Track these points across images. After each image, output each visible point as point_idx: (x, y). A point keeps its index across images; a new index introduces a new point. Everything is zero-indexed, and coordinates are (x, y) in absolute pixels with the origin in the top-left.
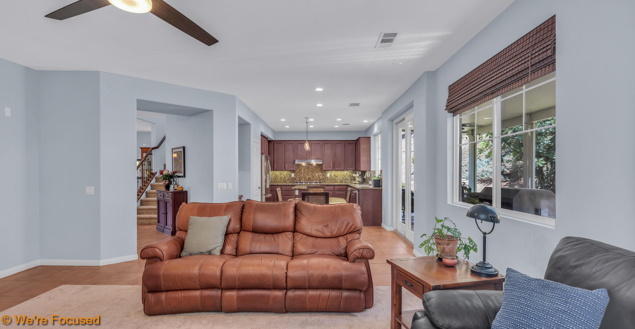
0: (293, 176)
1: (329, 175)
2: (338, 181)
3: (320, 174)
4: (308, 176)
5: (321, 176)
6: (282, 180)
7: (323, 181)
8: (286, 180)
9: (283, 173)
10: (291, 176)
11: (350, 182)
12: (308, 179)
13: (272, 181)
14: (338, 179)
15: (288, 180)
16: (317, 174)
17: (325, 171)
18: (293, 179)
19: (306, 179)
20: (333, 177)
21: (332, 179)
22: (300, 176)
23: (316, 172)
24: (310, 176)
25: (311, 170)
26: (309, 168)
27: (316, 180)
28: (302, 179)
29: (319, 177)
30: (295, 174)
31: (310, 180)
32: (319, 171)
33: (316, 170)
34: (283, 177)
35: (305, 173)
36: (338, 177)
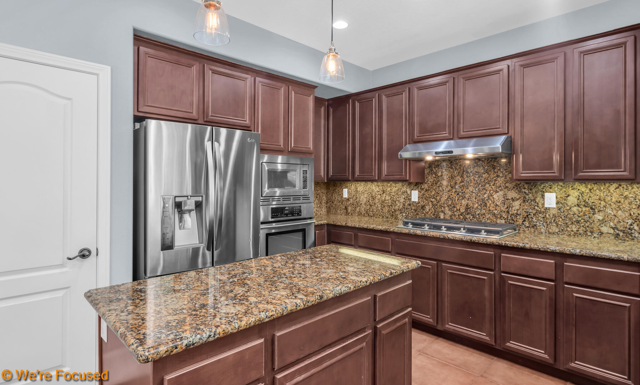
0: (417, 200)
1: (554, 201)
3: (512, 194)
4: (464, 202)
5: (516, 204)
6: (387, 208)
7: (527, 224)
8: (395, 211)
9: (389, 189)
10: (409, 198)
12: (462, 210)
13: (363, 209)
15: (401, 211)
16: (498, 197)
17: (532, 183)
18: (414, 210)
19: (455, 209)
20: (575, 209)
21: (571, 219)
22: (438, 198)
23: (493, 185)
24: (470, 202)
25: (474, 180)
26: (467, 172)
27: (496, 218)
28: (442, 211)
29: (506, 207)
30: (423, 192)
31: (471, 217)
32: (507, 185)
33: (496, 180)
34: (387, 201)
35: (454, 190)
36: (601, 214)
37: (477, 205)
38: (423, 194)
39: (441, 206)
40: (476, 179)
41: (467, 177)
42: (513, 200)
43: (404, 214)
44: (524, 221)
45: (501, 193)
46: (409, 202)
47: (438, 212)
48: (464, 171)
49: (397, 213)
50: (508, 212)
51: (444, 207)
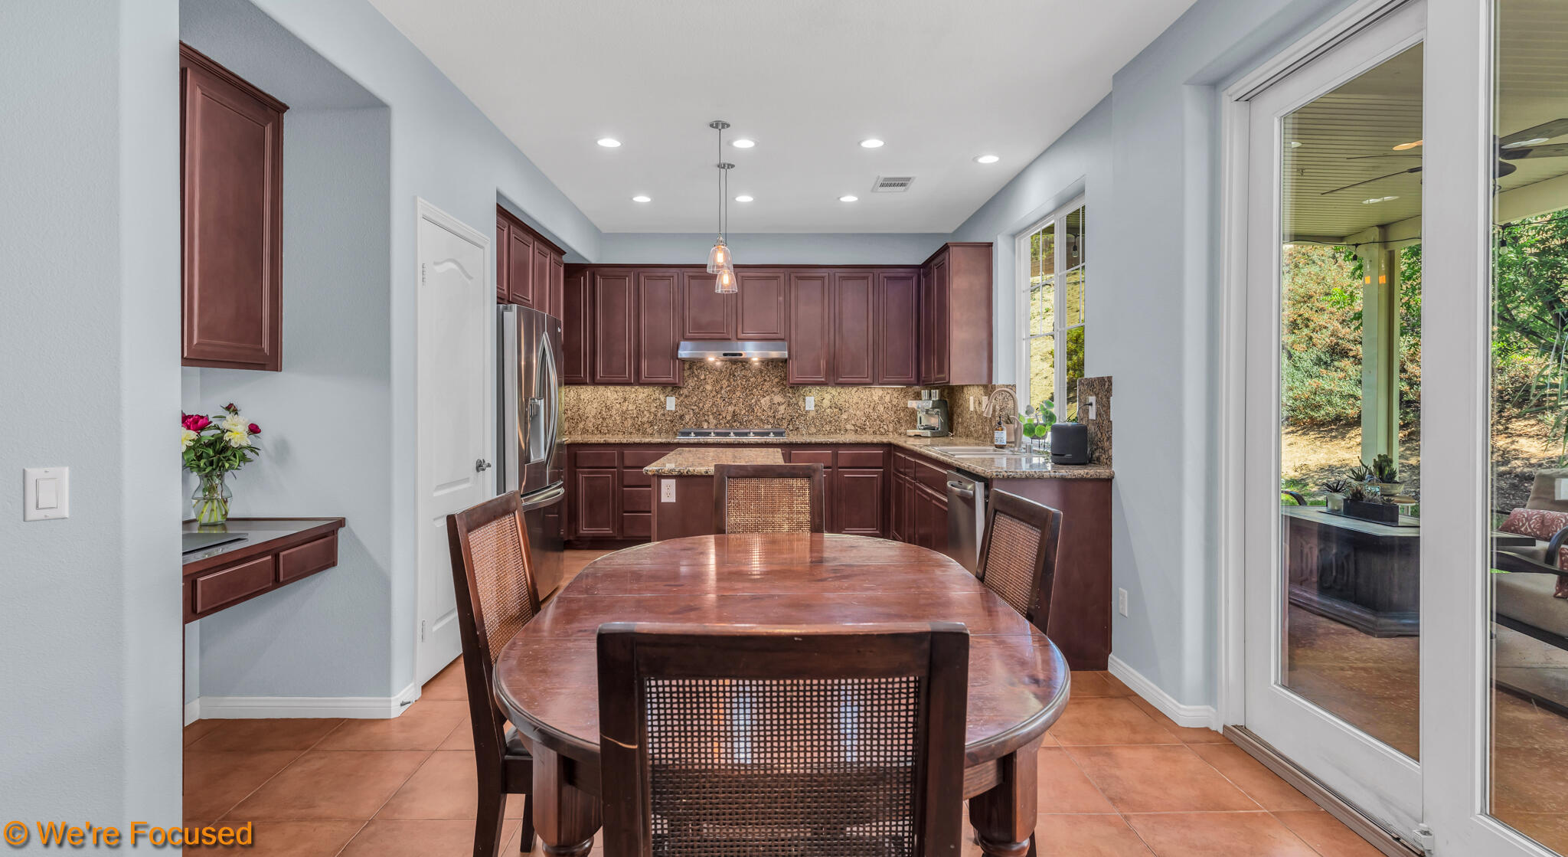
0: (673, 409)
1: (813, 404)
2: (849, 427)
3: (778, 399)
4: (731, 409)
5: (782, 408)
6: (630, 422)
7: (791, 427)
8: (643, 423)
9: (634, 395)
10: (663, 406)
11: (895, 430)
12: (729, 418)
13: (591, 425)
14: (847, 420)
15: (651, 423)
16: (765, 402)
17: (796, 386)
18: (670, 421)
19: (721, 417)
20: (828, 411)
21: (825, 420)
22: (701, 405)
23: (761, 390)
24: (737, 408)
25: (742, 384)
26: (734, 376)
27: (764, 423)
28: (706, 420)
29: (772, 411)
30: (681, 398)
31: (738, 424)
32: (774, 389)
33: (763, 385)
34: (630, 412)
35: (719, 396)
36: (846, 414)
37: (744, 411)
38: (682, 401)
39: (704, 415)
40: (744, 383)
41: (734, 380)
42: (779, 404)
43: (656, 427)
44: (789, 424)
45: (768, 398)
46: (662, 412)
47: (701, 422)
48: (730, 375)
49: (645, 426)
50: (774, 417)
51: (708, 416)
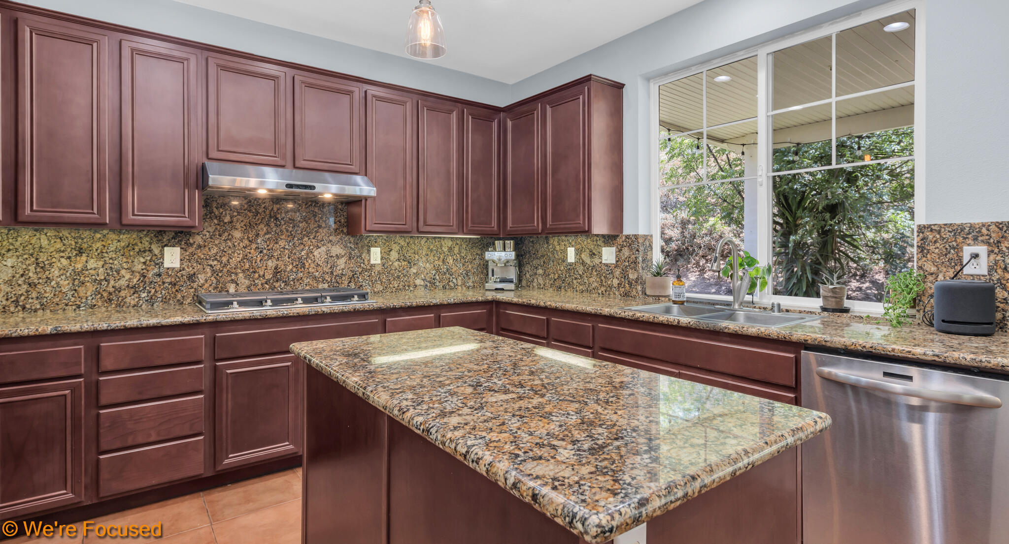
0: (178, 265)
1: (379, 256)
2: (418, 282)
3: (337, 250)
4: (271, 264)
5: (341, 262)
6: (91, 288)
10: (156, 262)
14: (417, 275)
15: (135, 289)
16: (319, 254)
18: (170, 283)
19: (257, 275)
20: (396, 264)
21: (393, 275)
22: (224, 259)
23: (314, 239)
24: (280, 263)
25: (287, 231)
26: (276, 219)
27: (318, 282)
28: (233, 281)
29: (329, 266)
30: (191, 250)
31: (283, 285)
32: (331, 238)
33: (317, 232)
34: (92, 272)
35: (254, 246)
36: (415, 267)
37: (291, 267)
38: (193, 254)
39: (229, 273)
40: (290, 229)
41: (276, 225)
42: (338, 257)
43: (143, 295)
44: (350, 282)
45: (323, 249)
46: (156, 270)
47: (225, 284)
48: (271, 217)
49: (123, 294)
50: (332, 273)
51: (236, 274)
